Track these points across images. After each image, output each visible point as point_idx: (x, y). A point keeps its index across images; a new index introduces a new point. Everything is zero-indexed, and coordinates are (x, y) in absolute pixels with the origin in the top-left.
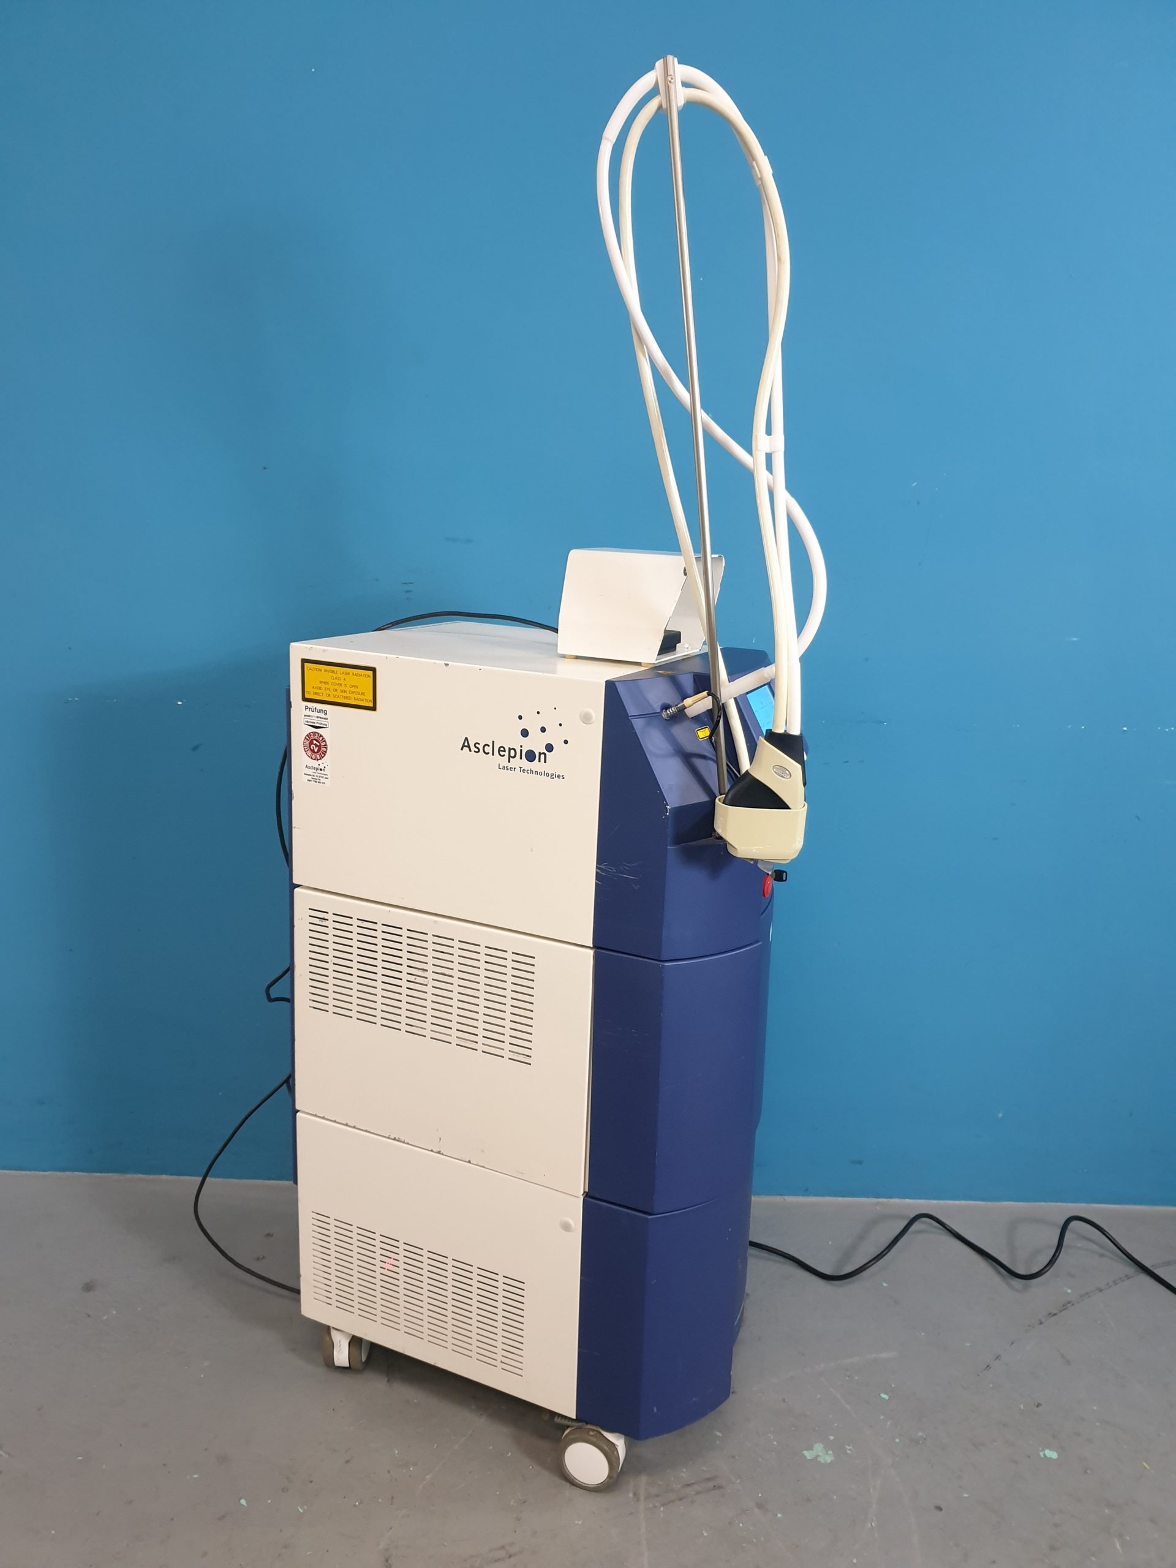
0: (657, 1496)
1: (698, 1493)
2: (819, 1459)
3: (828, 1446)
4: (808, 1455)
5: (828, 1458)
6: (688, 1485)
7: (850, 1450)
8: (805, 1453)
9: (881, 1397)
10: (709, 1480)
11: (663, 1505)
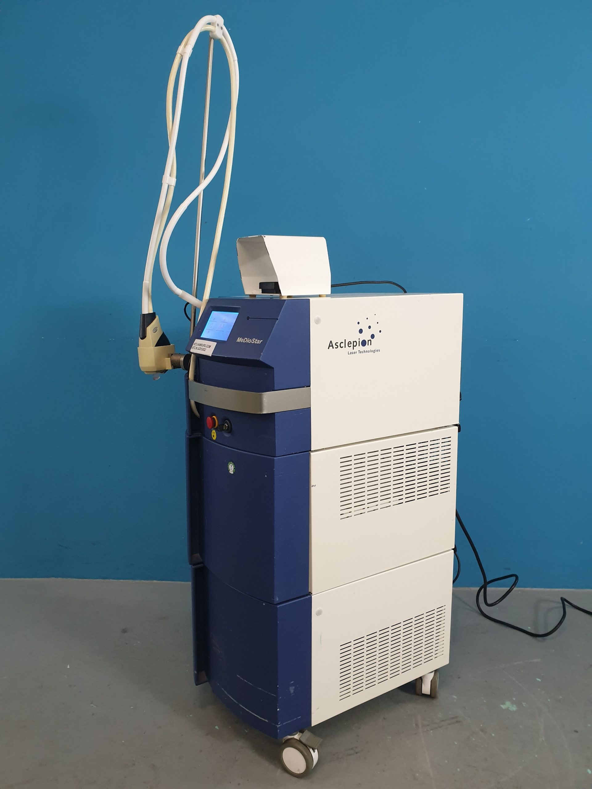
0: (428, 725)
1: (449, 724)
2: (510, 709)
3: (513, 703)
4: (503, 707)
5: (514, 708)
6: (443, 720)
7: (525, 705)
8: (502, 706)
9: (537, 680)
10: (453, 718)
11: (431, 730)
